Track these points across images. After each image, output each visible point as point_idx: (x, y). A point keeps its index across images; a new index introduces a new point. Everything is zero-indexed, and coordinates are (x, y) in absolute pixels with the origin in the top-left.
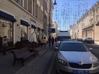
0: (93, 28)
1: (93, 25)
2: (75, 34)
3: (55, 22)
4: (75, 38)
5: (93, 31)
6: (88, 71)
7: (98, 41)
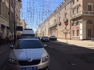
0: (56, 27)
1: (56, 24)
2: (42, 32)
3: (24, 20)
4: (43, 36)
5: (56, 30)
6: (37, 67)
7: (60, 38)
